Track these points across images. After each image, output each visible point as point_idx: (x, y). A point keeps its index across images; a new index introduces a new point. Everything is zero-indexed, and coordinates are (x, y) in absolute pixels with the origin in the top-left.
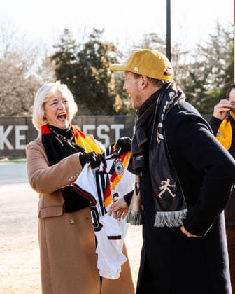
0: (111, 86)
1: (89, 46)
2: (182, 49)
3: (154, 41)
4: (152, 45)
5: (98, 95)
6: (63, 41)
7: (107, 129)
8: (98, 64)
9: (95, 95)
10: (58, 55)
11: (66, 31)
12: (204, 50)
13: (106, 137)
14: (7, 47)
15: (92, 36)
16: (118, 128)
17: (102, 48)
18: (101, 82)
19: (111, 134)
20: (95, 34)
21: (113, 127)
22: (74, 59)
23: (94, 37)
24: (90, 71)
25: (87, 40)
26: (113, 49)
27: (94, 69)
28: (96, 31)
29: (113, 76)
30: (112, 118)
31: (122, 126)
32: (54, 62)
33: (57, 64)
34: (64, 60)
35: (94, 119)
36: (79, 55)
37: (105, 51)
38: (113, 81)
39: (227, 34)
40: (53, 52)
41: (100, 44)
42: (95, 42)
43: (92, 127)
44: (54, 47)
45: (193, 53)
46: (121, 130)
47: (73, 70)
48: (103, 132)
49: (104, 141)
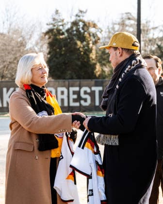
0: (93, 56)
1: (75, 24)
3: (129, 19)
5: (82, 63)
6: (54, 19)
7: (89, 90)
8: (82, 38)
9: (79, 63)
10: (50, 31)
11: (57, 12)
13: (88, 97)
14: (10, 25)
15: (77, 15)
16: (97, 89)
17: (86, 25)
18: (85, 53)
19: (92, 94)
20: (80, 14)
21: (93, 88)
22: (63, 34)
23: (79, 16)
24: (76, 44)
25: (73, 19)
26: (95, 26)
27: (79, 43)
28: (81, 12)
29: (94, 47)
30: (93, 82)
31: (101, 88)
32: (47, 37)
33: (49, 38)
34: (55, 35)
35: (78, 83)
36: (67, 31)
37: (88, 28)
38: (94, 52)
40: (46, 28)
41: (84, 22)
42: (80, 21)
43: (77, 89)
44: (47, 24)
45: (161, 28)
46: (100, 92)
47: (62, 44)
48: (85, 93)
49: (85, 100)
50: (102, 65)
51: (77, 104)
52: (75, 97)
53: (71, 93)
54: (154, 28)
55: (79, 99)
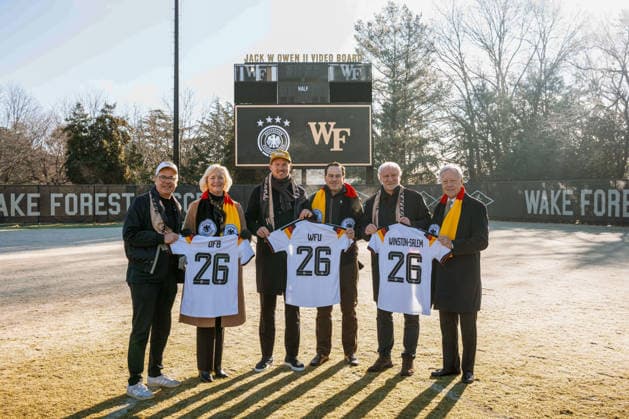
0: (122, 157)
1: (100, 120)
2: (187, 126)
3: (160, 117)
4: (158, 121)
5: (109, 166)
6: (75, 114)
7: (118, 197)
8: (110, 137)
9: (106, 165)
10: (70, 127)
11: (79, 105)
12: (206, 127)
13: (118, 205)
14: (18, 118)
15: (103, 111)
16: (128, 196)
17: (114, 122)
18: (112, 154)
19: (122, 201)
20: (107, 109)
21: (124, 195)
22: (85, 131)
23: (106, 112)
24: (102, 143)
25: (98, 114)
26: (124, 123)
27: (105, 142)
28: (107, 106)
29: (123, 148)
30: (124, 187)
31: (133, 195)
32: (66, 134)
33: (69, 135)
34: (77, 132)
35: (105, 188)
36: (91, 128)
37: (116, 125)
38: (123, 153)
39: (226, 113)
40: (64, 124)
41: (111, 119)
42: (106, 117)
43: (104, 195)
44: (67, 120)
45: (196, 129)
46: (132, 198)
47: (85, 142)
48: (114, 199)
49: (115, 208)
50: (132, 168)
51: (105, 213)
52: (102, 204)
53: (97, 199)
54: (190, 128)
55: (107, 206)
